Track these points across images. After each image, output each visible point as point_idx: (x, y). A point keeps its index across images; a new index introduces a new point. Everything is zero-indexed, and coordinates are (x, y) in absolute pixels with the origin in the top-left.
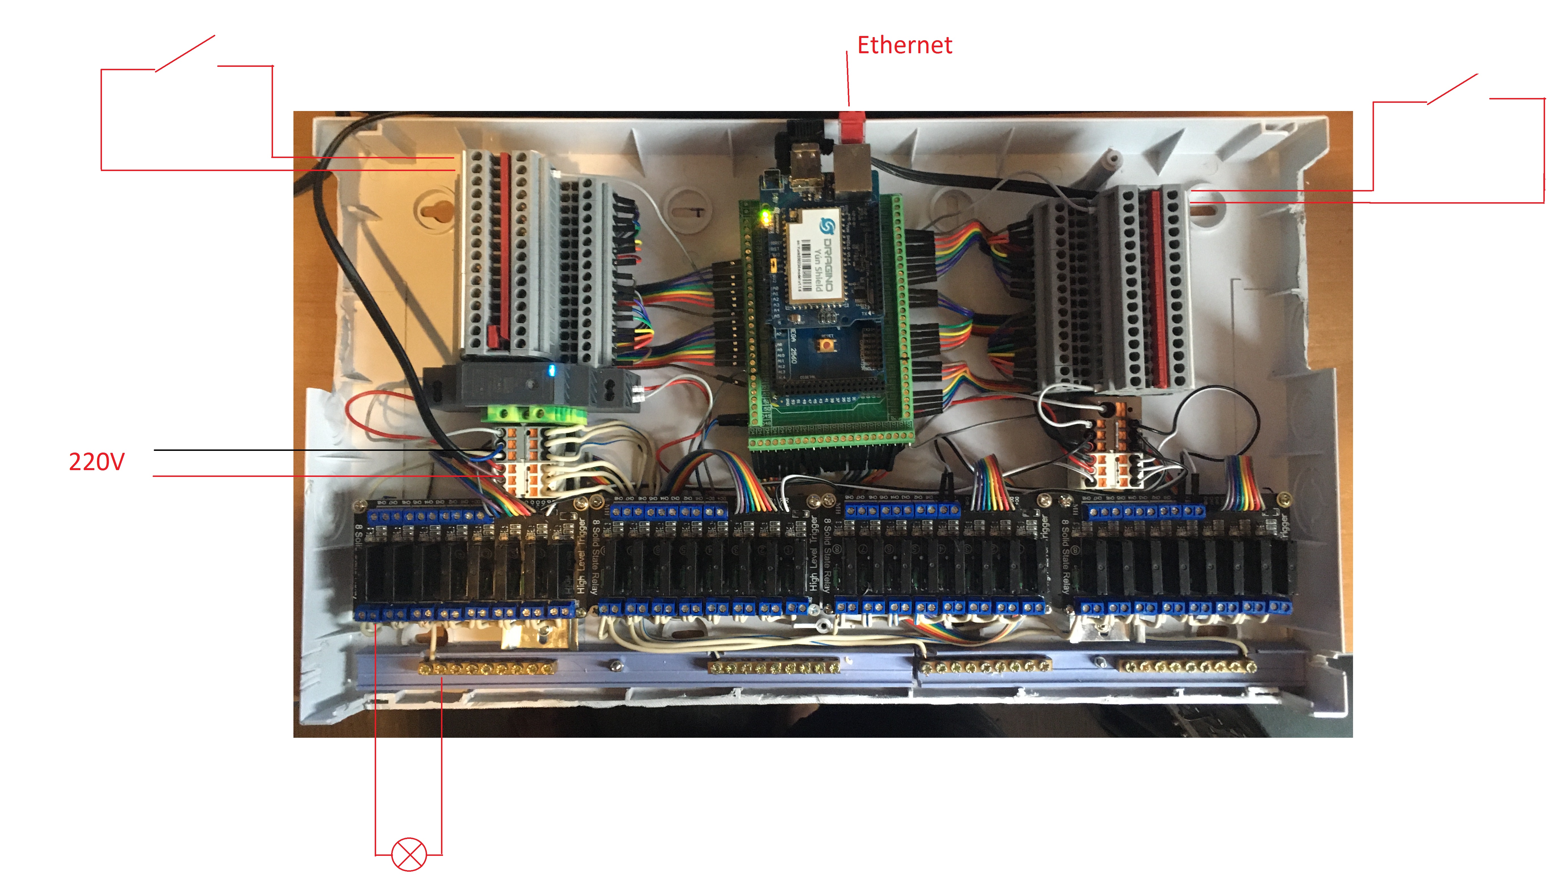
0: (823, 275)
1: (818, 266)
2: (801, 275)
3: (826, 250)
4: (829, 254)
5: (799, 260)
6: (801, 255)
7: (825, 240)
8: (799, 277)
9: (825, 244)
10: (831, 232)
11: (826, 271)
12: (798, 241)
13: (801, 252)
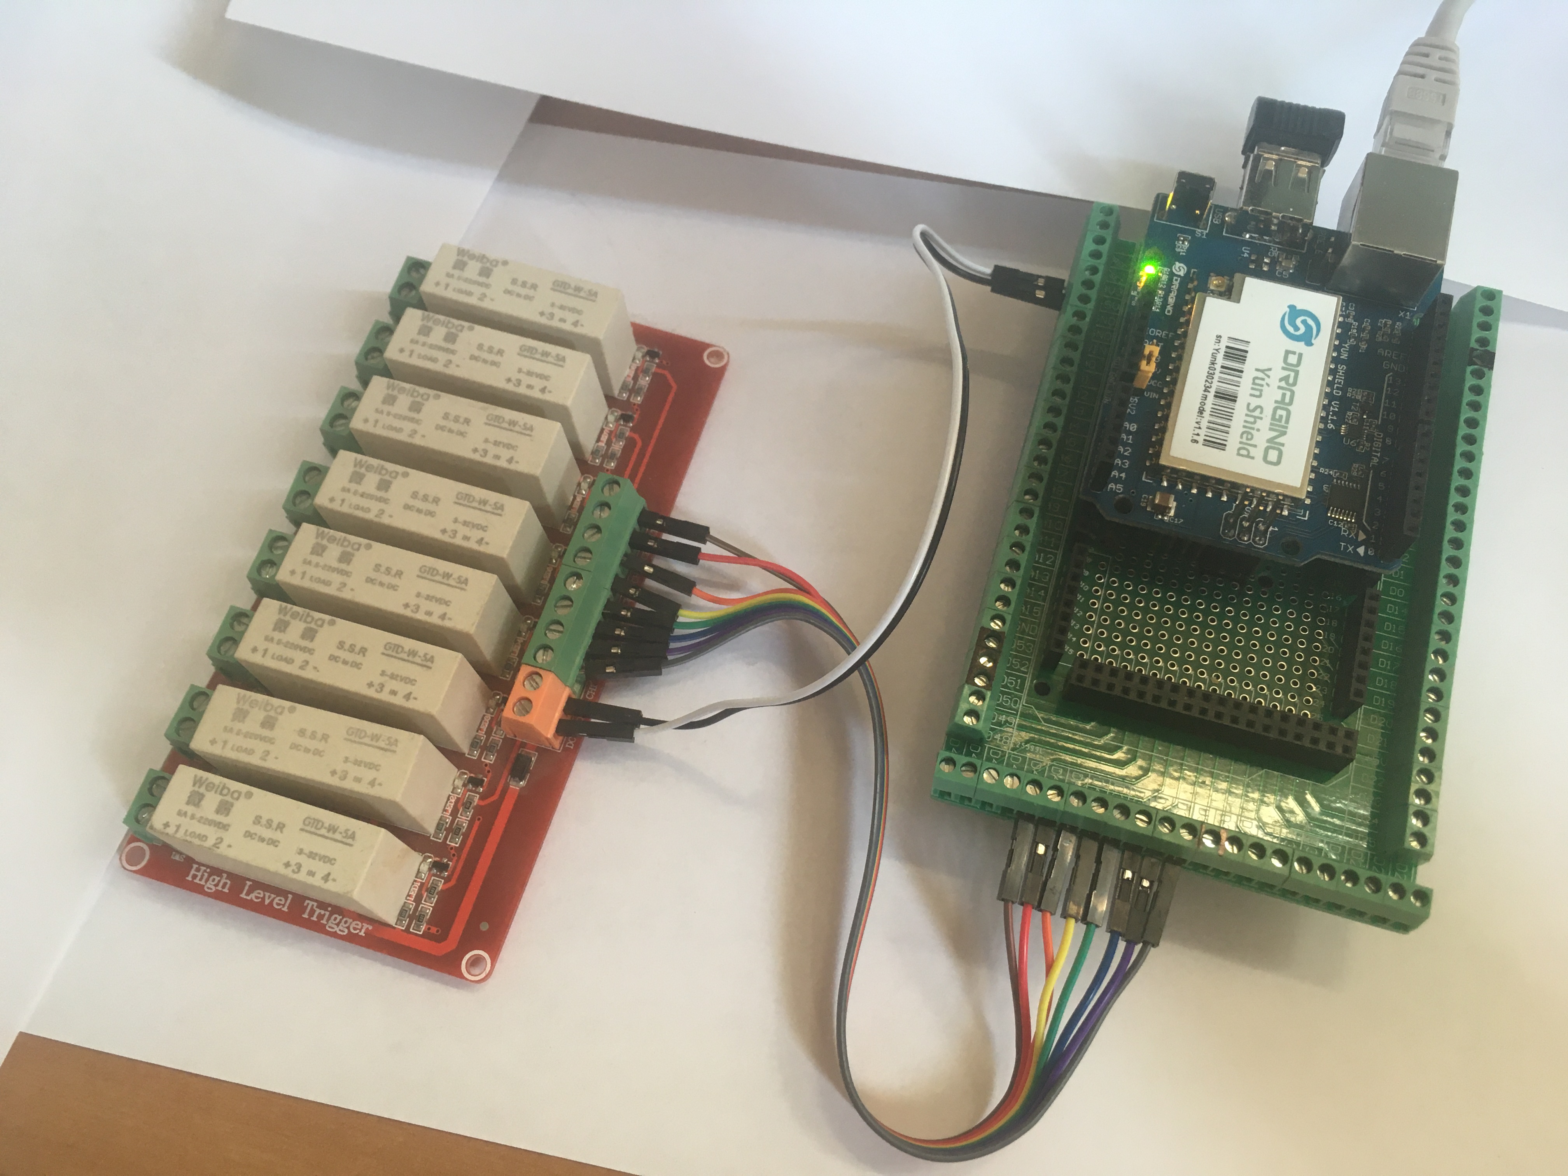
0: (1264, 424)
1: (1255, 402)
2: (1208, 407)
3: (1285, 373)
4: (1289, 383)
5: (1210, 376)
6: (1218, 367)
7: (1287, 353)
8: (1201, 411)
9: (1285, 360)
10: (1307, 339)
11: (1273, 418)
12: (1219, 337)
13: (1220, 360)
